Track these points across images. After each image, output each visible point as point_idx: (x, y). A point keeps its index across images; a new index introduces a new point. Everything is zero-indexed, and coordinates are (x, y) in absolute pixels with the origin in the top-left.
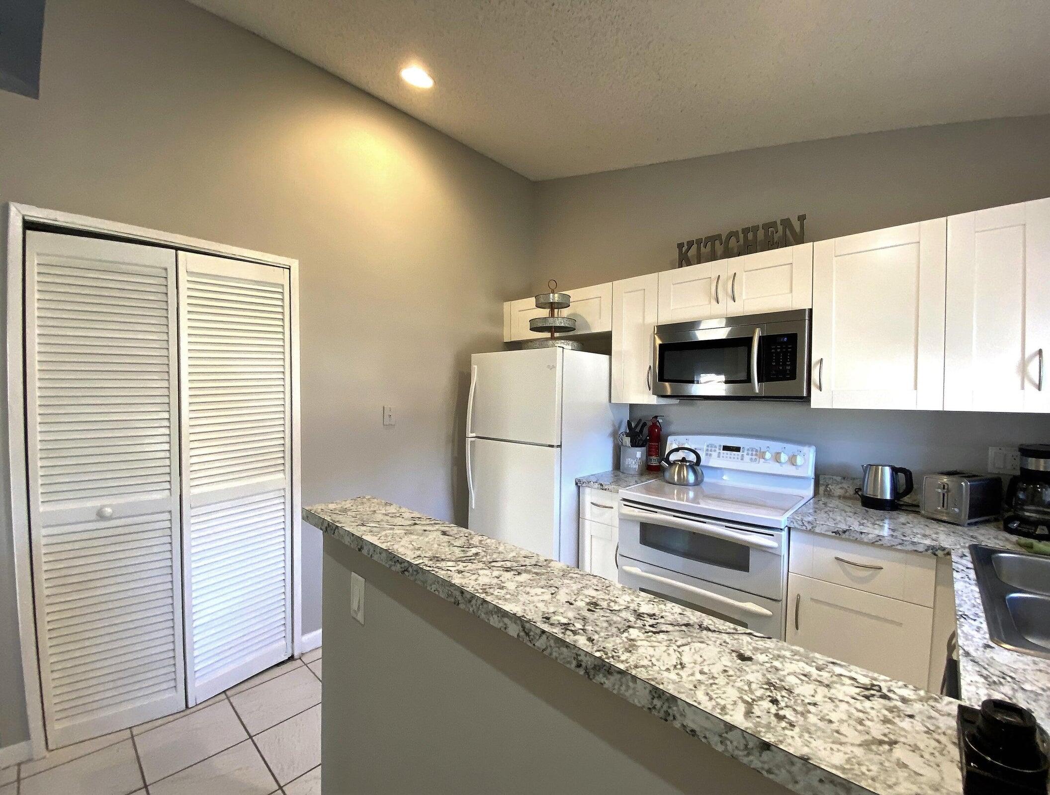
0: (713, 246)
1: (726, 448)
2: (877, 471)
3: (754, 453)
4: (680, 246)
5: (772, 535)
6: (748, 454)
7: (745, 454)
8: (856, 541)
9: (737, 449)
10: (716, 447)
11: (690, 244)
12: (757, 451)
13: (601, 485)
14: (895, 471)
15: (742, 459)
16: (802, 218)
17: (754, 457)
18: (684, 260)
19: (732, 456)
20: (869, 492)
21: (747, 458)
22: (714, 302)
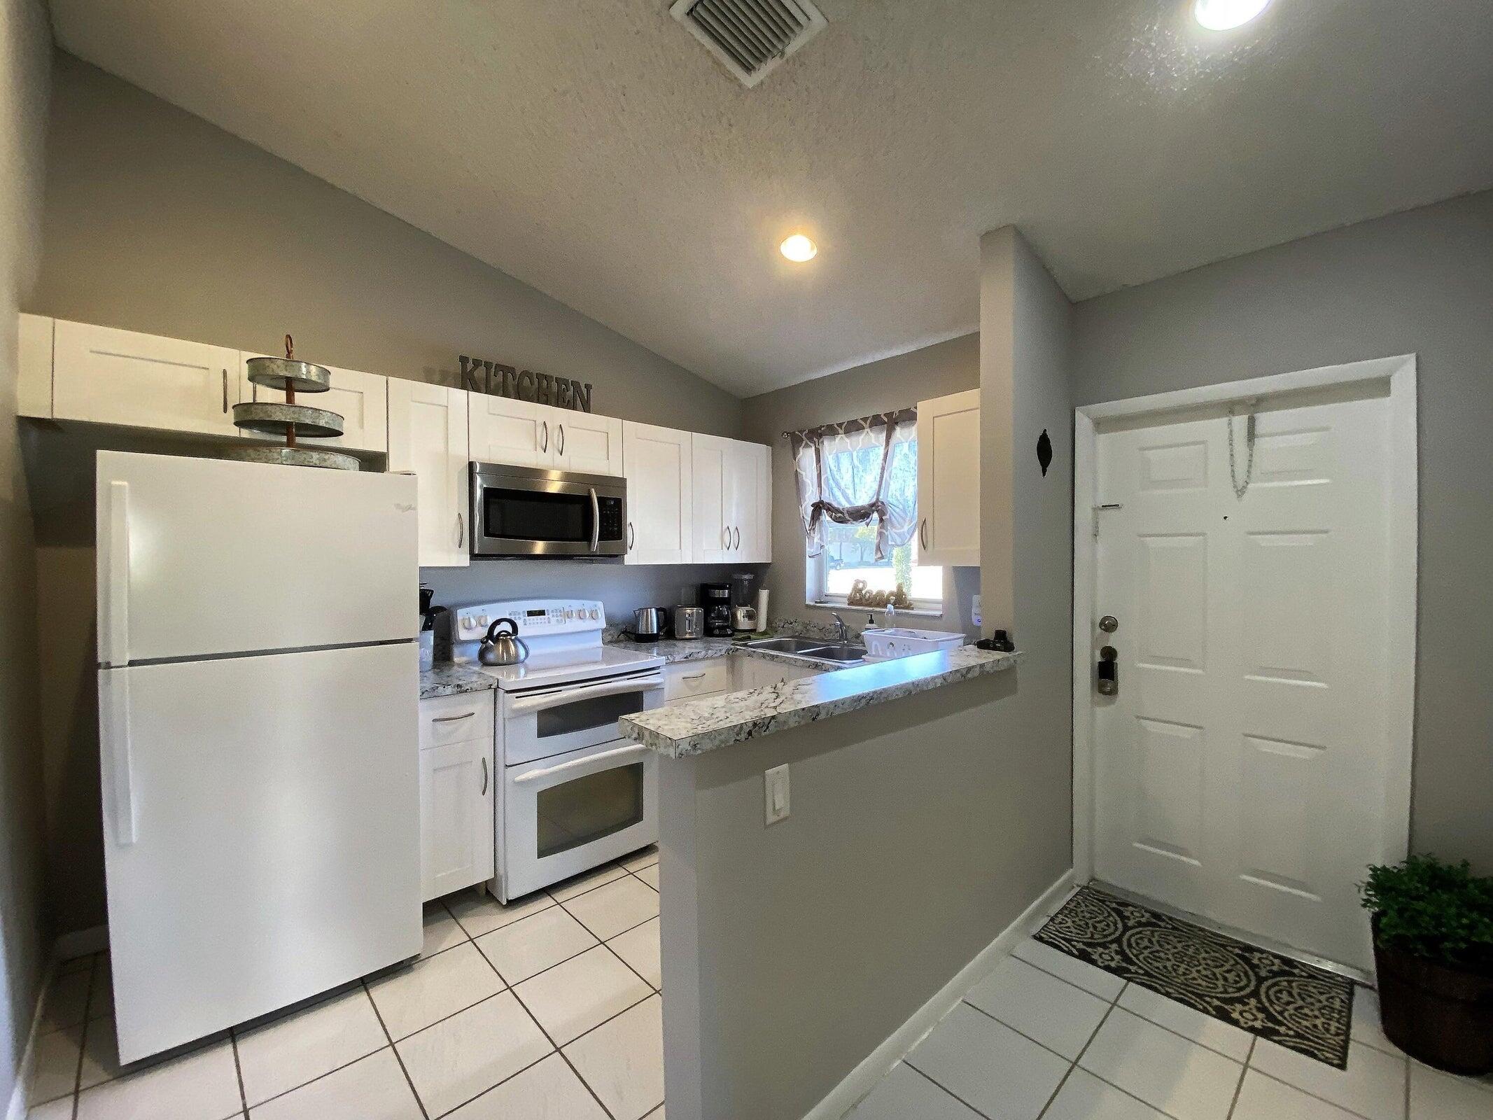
0: (504, 376)
1: (530, 613)
2: (647, 612)
3: (559, 614)
4: (464, 360)
5: (659, 673)
6: (553, 616)
7: (550, 616)
8: (696, 660)
9: (542, 613)
10: (519, 614)
11: (477, 363)
12: (560, 611)
13: (458, 686)
14: (658, 610)
15: (549, 622)
16: (588, 387)
17: (559, 618)
18: (468, 381)
19: (539, 621)
20: (642, 630)
21: (553, 620)
22: (540, 451)
